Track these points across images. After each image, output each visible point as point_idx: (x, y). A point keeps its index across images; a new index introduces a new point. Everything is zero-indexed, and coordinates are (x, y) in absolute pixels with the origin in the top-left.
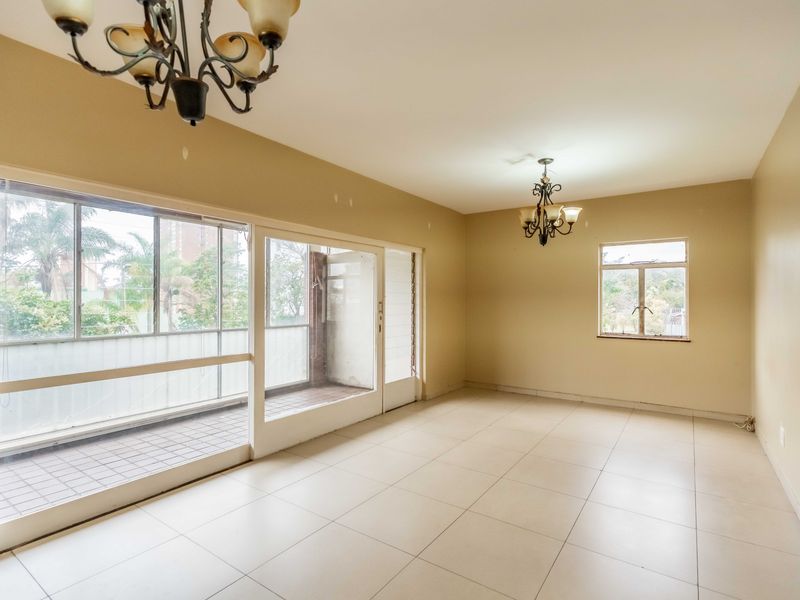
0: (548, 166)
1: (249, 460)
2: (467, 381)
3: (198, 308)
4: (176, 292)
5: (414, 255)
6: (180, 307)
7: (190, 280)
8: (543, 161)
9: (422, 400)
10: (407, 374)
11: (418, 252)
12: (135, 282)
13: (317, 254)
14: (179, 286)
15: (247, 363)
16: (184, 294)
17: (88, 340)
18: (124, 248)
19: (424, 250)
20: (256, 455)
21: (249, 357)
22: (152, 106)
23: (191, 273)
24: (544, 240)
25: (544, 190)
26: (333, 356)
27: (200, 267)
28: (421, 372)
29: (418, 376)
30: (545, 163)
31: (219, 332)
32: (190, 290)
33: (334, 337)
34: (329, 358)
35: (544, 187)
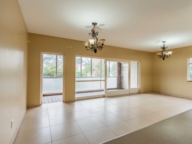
0: (165, 43)
1: (104, 97)
2: (152, 91)
3: (98, 74)
4: (94, 70)
5: (138, 62)
6: (95, 73)
7: (97, 68)
8: (163, 42)
9: (139, 93)
10: (136, 87)
11: (139, 62)
12: (87, 68)
13: (119, 63)
14: (95, 69)
15: (104, 81)
16: (95, 71)
17: (82, 77)
18: (85, 62)
19: (140, 61)
20: (105, 96)
21: (104, 80)
22: (92, 51)
23: (96, 67)
24: (164, 59)
25: (164, 48)
26: (122, 83)
27: (98, 65)
28: (139, 87)
29: (139, 88)
30: (164, 42)
31: (101, 77)
32: (96, 70)
33: (122, 80)
34: (121, 83)
35: (163, 48)
